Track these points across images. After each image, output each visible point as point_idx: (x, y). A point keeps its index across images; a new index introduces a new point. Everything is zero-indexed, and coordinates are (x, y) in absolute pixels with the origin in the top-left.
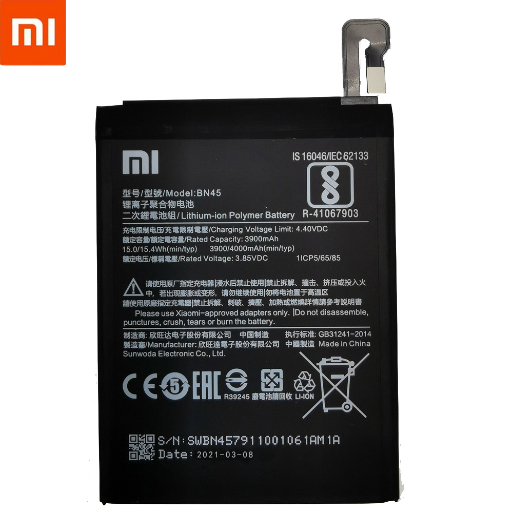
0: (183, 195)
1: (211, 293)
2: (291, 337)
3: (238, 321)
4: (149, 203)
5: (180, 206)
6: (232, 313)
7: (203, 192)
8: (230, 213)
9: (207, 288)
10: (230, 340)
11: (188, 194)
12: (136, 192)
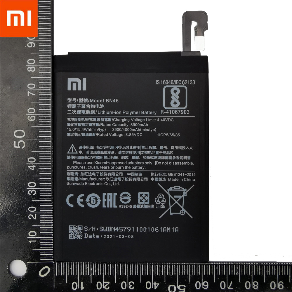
0: (99, 102)
1: (113, 152)
2: (154, 176)
3: (127, 167)
4: (81, 105)
5: (97, 107)
6: (123, 163)
7: (109, 100)
8: (123, 111)
9: (111, 150)
10: (123, 177)
11: (101, 101)
12: (74, 100)
